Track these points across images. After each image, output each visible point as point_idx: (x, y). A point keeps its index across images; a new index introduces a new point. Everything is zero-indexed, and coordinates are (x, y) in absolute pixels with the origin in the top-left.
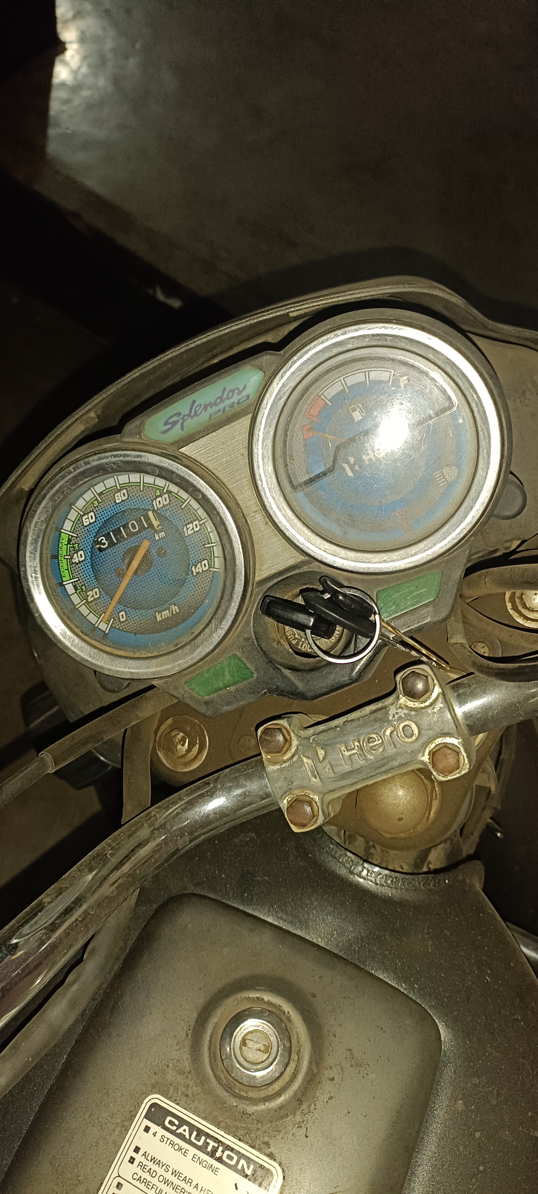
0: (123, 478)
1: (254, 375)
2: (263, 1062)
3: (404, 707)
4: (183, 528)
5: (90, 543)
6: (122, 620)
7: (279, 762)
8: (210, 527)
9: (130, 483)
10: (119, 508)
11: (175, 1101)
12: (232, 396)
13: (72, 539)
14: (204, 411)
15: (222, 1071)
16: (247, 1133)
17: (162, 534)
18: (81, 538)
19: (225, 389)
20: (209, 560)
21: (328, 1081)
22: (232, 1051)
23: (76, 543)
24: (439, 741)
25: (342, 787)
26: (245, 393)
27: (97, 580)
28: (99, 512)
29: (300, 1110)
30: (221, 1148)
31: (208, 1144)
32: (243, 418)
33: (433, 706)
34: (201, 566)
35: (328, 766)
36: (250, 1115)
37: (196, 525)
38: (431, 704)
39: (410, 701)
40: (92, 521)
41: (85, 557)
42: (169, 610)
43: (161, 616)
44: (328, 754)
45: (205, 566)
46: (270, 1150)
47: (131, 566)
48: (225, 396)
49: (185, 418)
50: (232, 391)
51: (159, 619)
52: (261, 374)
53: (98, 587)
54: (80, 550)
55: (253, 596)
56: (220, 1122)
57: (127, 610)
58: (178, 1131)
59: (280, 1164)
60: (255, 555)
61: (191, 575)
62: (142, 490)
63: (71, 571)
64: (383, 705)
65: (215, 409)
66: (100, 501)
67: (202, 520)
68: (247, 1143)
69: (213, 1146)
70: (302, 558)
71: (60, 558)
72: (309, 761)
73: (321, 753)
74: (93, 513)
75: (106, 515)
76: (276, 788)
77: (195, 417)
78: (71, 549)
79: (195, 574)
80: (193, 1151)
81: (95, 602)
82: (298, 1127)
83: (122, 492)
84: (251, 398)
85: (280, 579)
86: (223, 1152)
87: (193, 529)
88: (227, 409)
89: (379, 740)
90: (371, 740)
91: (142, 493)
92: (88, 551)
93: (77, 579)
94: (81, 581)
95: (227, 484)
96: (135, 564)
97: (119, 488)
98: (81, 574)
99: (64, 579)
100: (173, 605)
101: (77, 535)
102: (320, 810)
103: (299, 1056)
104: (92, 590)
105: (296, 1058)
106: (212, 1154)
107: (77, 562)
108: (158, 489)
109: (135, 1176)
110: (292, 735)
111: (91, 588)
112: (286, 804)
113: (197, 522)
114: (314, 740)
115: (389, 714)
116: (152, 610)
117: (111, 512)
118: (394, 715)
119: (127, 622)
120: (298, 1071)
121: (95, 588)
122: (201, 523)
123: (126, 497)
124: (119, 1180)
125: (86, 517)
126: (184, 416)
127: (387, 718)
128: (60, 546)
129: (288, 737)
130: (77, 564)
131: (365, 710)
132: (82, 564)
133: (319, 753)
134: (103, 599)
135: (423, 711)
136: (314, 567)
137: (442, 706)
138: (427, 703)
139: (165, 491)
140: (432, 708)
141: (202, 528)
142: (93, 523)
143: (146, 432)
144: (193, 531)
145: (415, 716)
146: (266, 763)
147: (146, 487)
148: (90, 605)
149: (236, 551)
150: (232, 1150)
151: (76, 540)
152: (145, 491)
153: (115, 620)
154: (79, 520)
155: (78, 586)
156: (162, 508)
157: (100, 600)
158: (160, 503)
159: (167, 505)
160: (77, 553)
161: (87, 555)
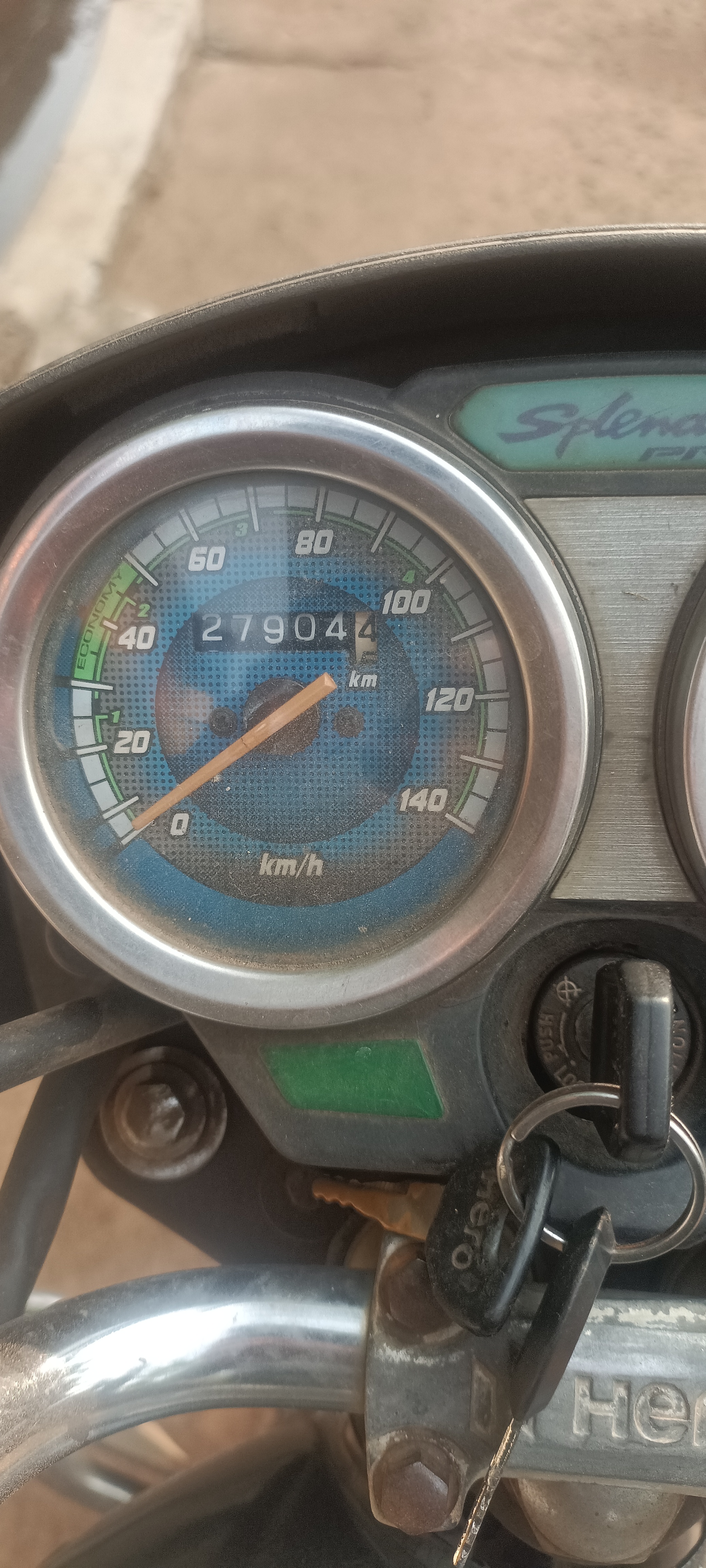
4: (430, 690)
5: (182, 619)
6: (174, 831)
7: (412, 1346)
9: (351, 519)
10: (294, 569)
13: (142, 588)
14: (639, 432)
17: (371, 680)
18: (165, 595)
20: (454, 794)
23: (146, 599)
27: (158, 714)
28: (239, 553)
34: (428, 798)
37: (465, 697)
40: (211, 567)
41: (155, 645)
43: (273, 868)
45: (437, 802)
47: (261, 725)
49: (584, 427)
51: (265, 868)
53: (151, 731)
54: (148, 624)
57: (197, 814)
61: (392, 807)
62: (373, 550)
63: (104, 662)
66: (256, 528)
67: (485, 692)
71: (91, 618)
72: (486, 1379)
74: (224, 549)
75: (256, 569)
78: (129, 611)
79: (403, 808)
81: (129, 762)
83: (322, 533)
85: (606, 915)
87: (452, 702)
89: (680, 1410)
92: (167, 635)
93: (110, 688)
94: (118, 696)
96: (275, 722)
97: (318, 519)
98: (125, 682)
99: (78, 673)
100: (313, 856)
101: (160, 583)
104: (135, 730)
107: (130, 647)
108: (414, 568)
111: (135, 726)
112: (385, 1449)
113: (469, 691)
116: (258, 843)
119: (184, 842)
121: (141, 729)
122: (478, 697)
123: (326, 550)
125: (203, 550)
126: (582, 420)
128: (106, 589)
130: (127, 652)
132: (138, 658)
134: (151, 763)
139: (428, 581)
141: (476, 711)
142: (213, 573)
144: (447, 708)
147: (387, 550)
148: (114, 762)
151: (150, 595)
152: (380, 558)
153: (157, 823)
154: (181, 549)
155: (103, 704)
156: (400, 617)
157: (144, 763)
158: (401, 605)
159: (416, 616)
160: (138, 626)
161: (160, 642)
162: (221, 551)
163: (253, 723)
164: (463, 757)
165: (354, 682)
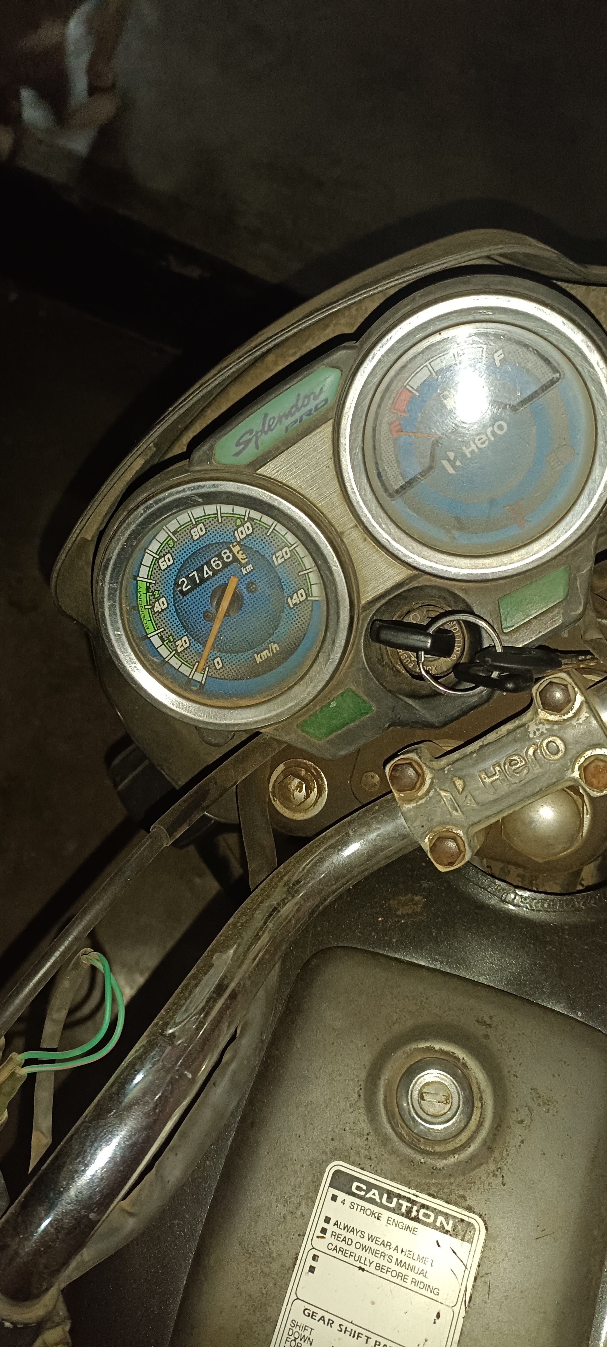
0: (198, 512)
1: (330, 375)
2: (445, 1113)
3: (545, 722)
4: (272, 557)
5: (171, 588)
6: (218, 667)
7: (414, 799)
8: (301, 551)
9: (206, 515)
10: (198, 545)
11: (358, 1165)
12: (308, 403)
13: (151, 586)
14: (278, 425)
15: (403, 1128)
16: (440, 1189)
17: (250, 567)
18: (160, 584)
19: (299, 395)
20: (306, 589)
21: (517, 1124)
22: (411, 1106)
23: (155, 590)
24: (589, 753)
25: (488, 818)
26: (323, 397)
27: (185, 628)
28: (176, 552)
29: (492, 1158)
30: (415, 1208)
31: (401, 1205)
32: (323, 426)
33: (577, 717)
34: (298, 597)
35: (469, 797)
36: (440, 1169)
37: (286, 552)
38: (575, 715)
39: (551, 714)
40: (169, 564)
41: (168, 604)
42: (268, 649)
43: (261, 658)
44: (467, 784)
45: (302, 596)
46: (468, 1203)
47: (221, 608)
48: (300, 404)
49: (260, 433)
50: (307, 397)
51: (258, 660)
52: (338, 371)
53: (186, 635)
54: (161, 598)
55: (360, 622)
56: (410, 1181)
57: (222, 655)
58: (368, 1196)
59: (480, 1216)
60: (356, 576)
61: (288, 608)
62: (220, 521)
63: (155, 621)
64: (521, 722)
65: (291, 419)
66: (176, 540)
67: (292, 545)
68: (442, 1199)
69: (407, 1207)
70: (410, 572)
71: (140, 609)
72: (447, 794)
73: (459, 783)
74: (169, 554)
75: (185, 554)
76: (414, 827)
77: (269, 433)
78: (151, 598)
79: (292, 606)
80: (386, 1214)
81: (186, 652)
82: (493, 1176)
83: (199, 527)
84: (329, 402)
85: (388, 598)
86: (418, 1211)
87: (283, 557)
88: (305, 418)
89: (521, 761)
90: (513, 763)
91: (221, 525)
92: (170, 597)
93: (163, 629)
94: (167, 631)
95: (315, 502)
96: (225, 604)
97: (194, 523)
98: (166, 624)
99: (148, 631)
100: (272, 644)
101: (156, 581)
102: (466, 844)
103: (482, 1103)
104: (181, 639)
105: (480, 1105)
106: (408, 1214)
107: (160, 610)
108: (238, 518)
109: (330, 1247)
110: (425, 768)
111: (179, 638)
112: (428, 843)
113: (286, 549)
114: (449, 770)
115: (529, 732)
116: (250, 652)
117: (190, 551)
118: (535, 733)
119: (224, 669)
120: (484, 1118)
121: (183, 637)
122: (291, 548)
123: (204, 531)
124: (314, 1252)
125: (163, 559)
126: (257, 433)
127: (527, 737)
128: (139, 595)
129: (420, 771)
130: (160, 613)
131: (501, 730)
132: (165, 612)
133: (457, 784)
134: (194, 647)
135: (567, 723)
136: (424, 581)
137: (587, 715)
138: (570, 715)
139: (246, 520)
140: (576, 719)
141: (293, 554)
142: (171, 565)
143: (217, 456)
144: (283, 560)
145: (559, 730)
146: (399, 803)
147: (225, 518)
148: (181, 655)
149: (336, 575)
150: (428, 1208)
151: (155, 587)
152: (224, 522)
153: (209, 668)
154: (155, 564)
155: (164, 637)
156: (245, 538)
157: (191, 649)
158: (242, 534)
159: (250, 534)
160: (158, 601)
161: (169, 602)
162: (169, 555)
163: (217, 609)
164: (300, 574)
165: (245, 572)
